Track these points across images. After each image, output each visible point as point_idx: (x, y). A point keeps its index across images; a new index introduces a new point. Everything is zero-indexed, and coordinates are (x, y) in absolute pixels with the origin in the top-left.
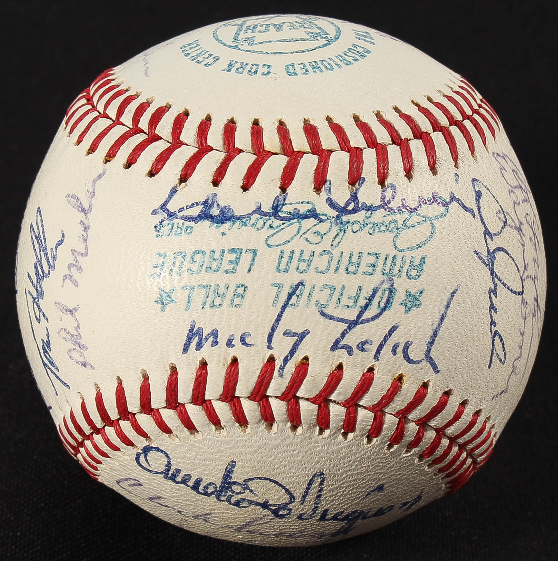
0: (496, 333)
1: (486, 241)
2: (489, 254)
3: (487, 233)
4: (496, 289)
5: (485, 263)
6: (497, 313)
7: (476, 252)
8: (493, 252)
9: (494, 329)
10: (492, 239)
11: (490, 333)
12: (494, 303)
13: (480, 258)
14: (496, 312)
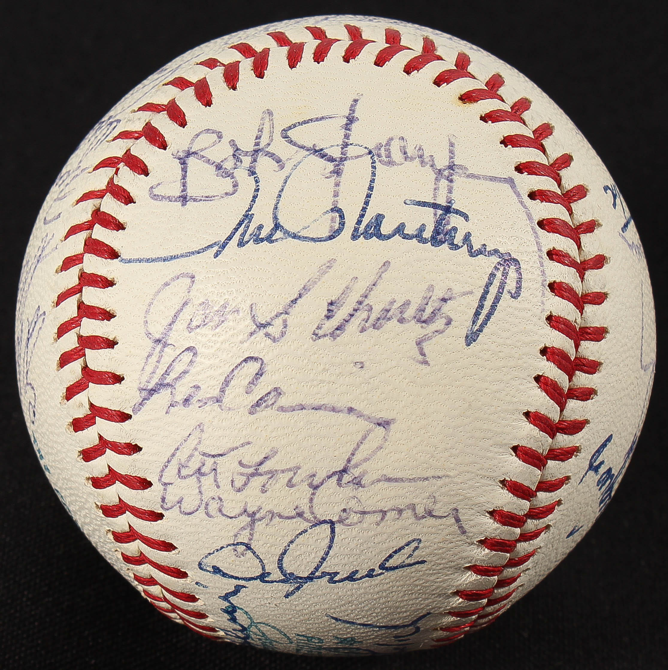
0: (382, 567)
1: (272, 582)
2: (288, 581)
3: (263, 577)
4: (329, 574)
5: (298, 588)
6: (358, 570)
7: (287, 596)
8: (285, 575)
9: (378, 571)
10: (269, 574)
11: (382, 576)
12: (345, 576)
13: (293, 593)
14: (357, 571)
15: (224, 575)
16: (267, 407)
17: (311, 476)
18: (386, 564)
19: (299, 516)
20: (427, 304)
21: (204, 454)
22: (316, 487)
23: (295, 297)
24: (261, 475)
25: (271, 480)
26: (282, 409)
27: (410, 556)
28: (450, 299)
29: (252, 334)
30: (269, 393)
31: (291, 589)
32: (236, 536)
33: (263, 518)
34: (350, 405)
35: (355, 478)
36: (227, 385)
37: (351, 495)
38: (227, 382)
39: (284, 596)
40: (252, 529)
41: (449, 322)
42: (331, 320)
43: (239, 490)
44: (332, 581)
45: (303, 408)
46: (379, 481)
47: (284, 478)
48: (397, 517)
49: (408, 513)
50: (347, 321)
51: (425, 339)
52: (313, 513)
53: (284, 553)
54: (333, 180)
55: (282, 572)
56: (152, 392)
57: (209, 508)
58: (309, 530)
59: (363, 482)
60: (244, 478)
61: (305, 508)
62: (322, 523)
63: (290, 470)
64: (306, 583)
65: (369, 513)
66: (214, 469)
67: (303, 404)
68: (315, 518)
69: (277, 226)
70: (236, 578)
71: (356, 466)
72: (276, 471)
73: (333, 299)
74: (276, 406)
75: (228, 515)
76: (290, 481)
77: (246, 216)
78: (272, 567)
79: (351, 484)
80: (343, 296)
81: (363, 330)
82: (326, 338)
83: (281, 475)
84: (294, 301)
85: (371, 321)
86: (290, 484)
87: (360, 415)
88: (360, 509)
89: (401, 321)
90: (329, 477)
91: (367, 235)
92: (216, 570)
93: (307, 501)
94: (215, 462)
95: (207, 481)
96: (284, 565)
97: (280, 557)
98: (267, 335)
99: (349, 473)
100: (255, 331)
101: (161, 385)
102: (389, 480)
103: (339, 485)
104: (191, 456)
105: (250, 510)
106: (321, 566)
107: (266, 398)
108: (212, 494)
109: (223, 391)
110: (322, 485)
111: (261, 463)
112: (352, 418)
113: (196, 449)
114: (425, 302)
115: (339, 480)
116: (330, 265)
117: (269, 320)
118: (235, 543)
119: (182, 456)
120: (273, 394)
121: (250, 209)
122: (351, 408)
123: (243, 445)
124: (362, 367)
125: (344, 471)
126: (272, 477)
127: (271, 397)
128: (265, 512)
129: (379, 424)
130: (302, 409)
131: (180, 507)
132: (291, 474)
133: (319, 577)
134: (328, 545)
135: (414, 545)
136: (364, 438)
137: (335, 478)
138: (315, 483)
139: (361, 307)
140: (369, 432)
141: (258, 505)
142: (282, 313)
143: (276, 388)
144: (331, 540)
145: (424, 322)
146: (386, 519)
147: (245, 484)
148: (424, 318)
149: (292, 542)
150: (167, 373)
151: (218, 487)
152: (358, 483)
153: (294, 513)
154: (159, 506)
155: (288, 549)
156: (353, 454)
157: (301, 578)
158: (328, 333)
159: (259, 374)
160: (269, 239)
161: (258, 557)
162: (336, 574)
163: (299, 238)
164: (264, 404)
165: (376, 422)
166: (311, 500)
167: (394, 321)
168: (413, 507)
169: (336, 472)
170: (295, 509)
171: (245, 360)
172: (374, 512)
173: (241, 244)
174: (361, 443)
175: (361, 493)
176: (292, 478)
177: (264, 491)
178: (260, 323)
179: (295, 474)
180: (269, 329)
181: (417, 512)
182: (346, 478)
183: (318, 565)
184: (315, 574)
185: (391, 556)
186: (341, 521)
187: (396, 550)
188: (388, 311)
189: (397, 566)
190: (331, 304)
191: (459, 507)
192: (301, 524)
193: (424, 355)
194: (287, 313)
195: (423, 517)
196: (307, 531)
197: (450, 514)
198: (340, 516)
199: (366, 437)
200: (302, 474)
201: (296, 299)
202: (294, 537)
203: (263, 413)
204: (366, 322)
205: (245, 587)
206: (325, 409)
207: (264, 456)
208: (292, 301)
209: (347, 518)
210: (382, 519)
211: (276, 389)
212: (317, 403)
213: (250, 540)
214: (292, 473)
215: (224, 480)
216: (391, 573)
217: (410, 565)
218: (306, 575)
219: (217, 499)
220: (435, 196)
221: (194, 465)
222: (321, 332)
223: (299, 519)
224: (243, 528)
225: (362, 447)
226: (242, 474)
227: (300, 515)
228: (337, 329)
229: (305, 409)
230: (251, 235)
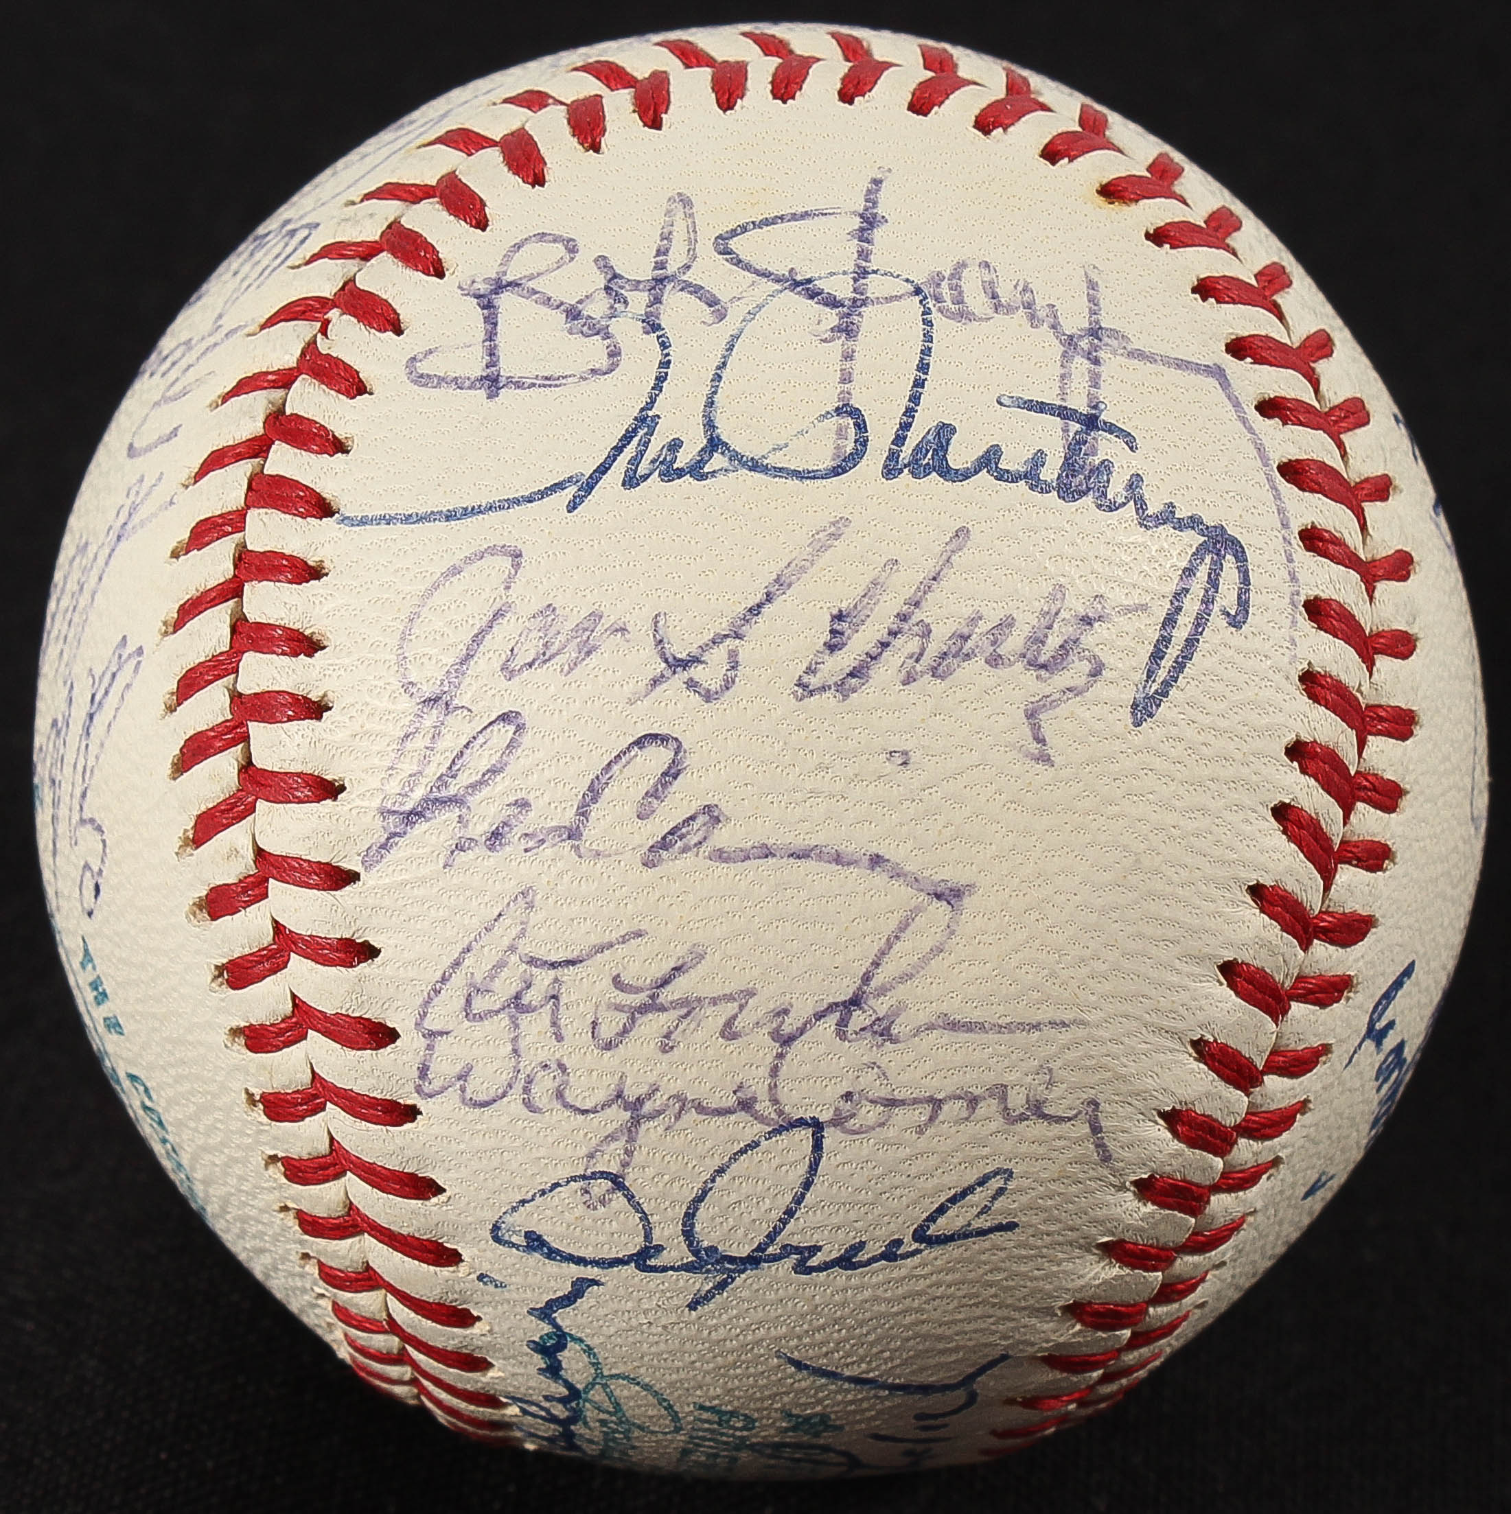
0: (920, 1235)
1: (664, 1269)
2: (702, 1267)
3: (643, 1259)
4: (797, 1250)
5: (722, 1286)
6: (864, 1243)
7: (693, 1306)
8: (696, 1253)
9: (910, 1245)
10: (659, 1249)
11: (917, 1259)
12: (835, 1255)
13: (707, 1298)
14: (862, 1244)
15: (553, 1254)
16: (685, 850)
17: (778, 1014)
18: (928, 1228)
19: (743, 1109)
20: (1050, 627)
21: (532, 961)
22: (788, 1041)
23: (757, 601)
24: (663, 1009)
25: (685, 1022)
26: (721, 856)
27: (985, 1210)
28: (1100, 619)
29: (655, 682)
30: (693, 818)
31: (707, 1288)
32: (591, 1156)
33: (659, 1113)
34: (874, 849)
35: (878, 1019)
36: (595, 800)
37: (865, 1059)
38: (594, 792)
39: (688, 1306)
40: (631, 1140)
41: (1096, 673)
42: (839, 654)
43: (608, 1046)
44: (802, 1268)
45: (767, 853)
46: (931, 1027)
47: (715, 1018)
48: (965, 1114)
49: (989, 1107)
50: (873, 658)
51: (1044, 705)
52: (775, 1101)
53: (700, 1199)
54: (838, 345)
55: (690, 1245)
56: (413, 816)
57: (535, 1089)
58: (764, 1143)
59: (894, 1031)
60: (623, 1018)
61: (760, 1089)
62: (795, 1127)
63: (729, 998)
64: (743, 1271)
65: (903, 1103)
66: (553, 997)
67: (770, 842)
68: (780, 1113)
69: (714, 444)
70: (580, 1261)
71: (882, 991)
72: (699, 1000)
73: (844, 606)
74: (706, 849)
75: (578, 1105)
76: (729, 1023)
77: (641, 420)
78: (667, 1232)
79: (868, 1034)
80: (866, 600)
81: (909, 679)
82: (828, 694)
83: (709, 1010)
84: (756, 610)
85: (927, 660)
86: (729, 1032)
87: (897, 874)
88: (884, 1093)
89: (995, 661)
90: (819, 1016)
91: (918, 469)
92: (535, 1242)
93: (764, 1071)
94: (556, 980)
95: (535, 1026)
96: (698, 1228)
97: (689, 1208)
98: (691, 684)
99: (866, 1007)
100: (662, 676)
101: (435, 802)
102: (954, 1026)
103: (841, 1034)
104: (500, 965)
105: (631, 1094)
106: (782, 1230)
107: (684, 830)
108: (543, 1056)
109: (583, 814)
110: (801, 1034)
111: (665, 982)
112: (879, 878)
113: (512, 949)
114: (1044, 622)
115: (842, 1023)
116: (836, 530)
117: (695, 651)
118: (589, 1172)
119: (478, 966)
120: (701, 819)
121: (651, 404)
122: (878, 856)
123: (624, 940)
124: (905, 763)
125: (855, 1002)
126: (689, 1013)
127: (695, 827)
128: (665, 1097)
129: (938, 896)
130: (767, 857)
131: (463, 1090)
132: (732, 1008)
133: (775, 1258)
134: (802, 1180)
135: (996, 1183)
136: (904, 927)
137: (834, 1018)
138: (787, 1029)
139: (906, 626)
140: (916, 911)
141: (651, 1081)
142: (726, 636)
143: (708, 806)
144: (810, 1167)
145: (1043, 666)
146: (941, 1118)
147: (625, 1031)
148: (1042, 659)
149: (721, 1171)
150: (452, 772)
151: (559, 1038)
152: (883, 1031)
153: (731, 1101)
154: (411, 1087)
155: (711, 1189)
156: (876, 964)
157: (732, 1260)
158: (830, 683)
159: (672, 773)
160: (696, 471)
161: (638, 1208)
162: (815, 1249)
163: (765, 469)
164: (679, 844)
165: (931, 889)
166: (774, 1071)
167: (979, 663)
168: (1001, 1092)
169: (836, 1004)
170: (735, 1092)
171: (639, 743)
172: (916, 1101)
173: (631, 481)
174: (897, 937)
175: (890, 1056)
176: (735, 1017)
177: (666, 1049)
178: (675, 658)
179: (741, 1007)
180: (696, 672)
181: (1010, 1106)
182: (858, 1019)
183: (775, 1228)
184: (765, 1250)
185: (942, 1210)
186: (838, 1121)
187: (955, 1195)
188: (965, 638)
189: (953, 1235)
190: (840, 617)
191: (1101, 1099)
192: (747, 1129)
193: (1041, 741)
194: (738, 636)
195: (1022, 1118)
196: (757, 1144)
197: (1080, 1112)
198: (837, 1109)
199: (908, 925)
200: (758, 1008)
201: (760, 606)
202: (726, 1159)
203: (675, 864)
204: (917, 661)
205: (595, 1282)
206: (820, 858)
207: (673, 965)
208: (750, 610)
209: (853, 1116)
210: (932, 1119)
211: (708, 809)
212: (800, 842)
213: (625, 1165)
214: (736, 1004)
215: (574, 1022)
216: (937, 1251)
217: (982, 1233)
218: (744, 1251)
219: (554, 1066)
220: (1063, 394)
221: (505, 986)
222: (814, 681)
223: (741, 1116)
224: (611, 1138)
225: (897, 947)
226: (619, 1008)
227: (746, 1105)
228: (852, 675)
229: (774, 856)
230: (653, 462)
